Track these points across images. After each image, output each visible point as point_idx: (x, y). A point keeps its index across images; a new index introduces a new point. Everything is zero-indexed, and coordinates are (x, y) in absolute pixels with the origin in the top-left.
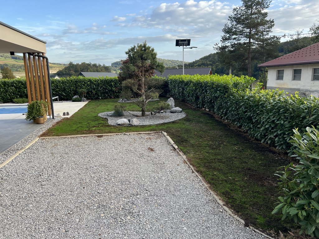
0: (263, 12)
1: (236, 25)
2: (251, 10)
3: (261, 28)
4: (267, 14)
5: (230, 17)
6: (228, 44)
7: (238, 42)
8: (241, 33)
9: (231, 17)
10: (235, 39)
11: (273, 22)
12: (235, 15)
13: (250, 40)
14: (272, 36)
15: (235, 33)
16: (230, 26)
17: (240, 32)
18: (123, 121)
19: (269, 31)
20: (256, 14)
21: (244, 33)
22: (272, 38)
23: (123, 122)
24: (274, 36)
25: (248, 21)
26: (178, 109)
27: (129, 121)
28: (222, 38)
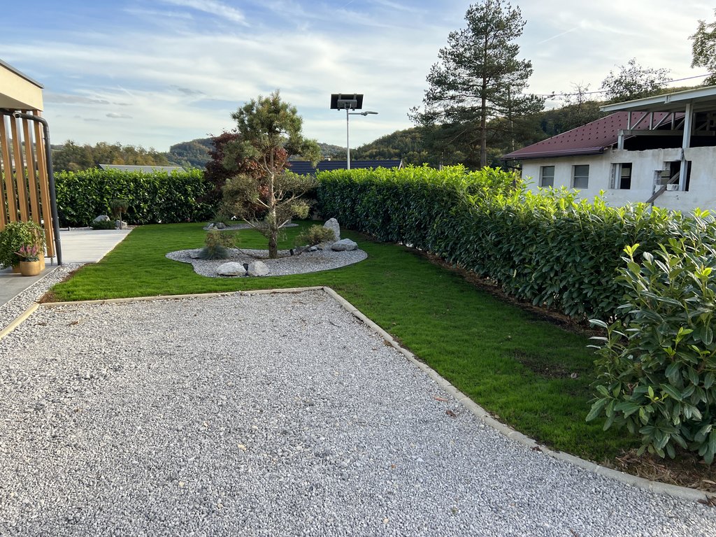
0: (509, 43)
1: (455, 69)
2: (485, 40)
3: (506, 78)
4: (517, 49)
5: (442, 51)
6: (438, 107)
7: (460, 104)
8: (467, 86)
9: (445, 50)
10: (453, 98)
11: (528, 65)
12: (453, 47)
13: (483, 102)
14: (527, 96)
15: (453, 86)
16: (443, 69)
17: (464, 83)
18: (232, 267)
19: (521, 85)
20: (495, 47)
21: (471, 86)
22: (528, 99)
23: (231, 270)
24: (532, 96)
25: (480, 62)
26: (348, 242)
27: (246, 266)
28: (427, 95)
